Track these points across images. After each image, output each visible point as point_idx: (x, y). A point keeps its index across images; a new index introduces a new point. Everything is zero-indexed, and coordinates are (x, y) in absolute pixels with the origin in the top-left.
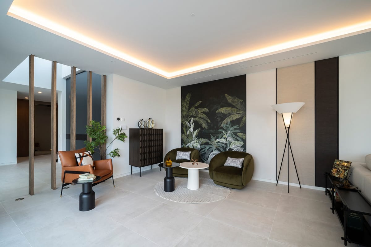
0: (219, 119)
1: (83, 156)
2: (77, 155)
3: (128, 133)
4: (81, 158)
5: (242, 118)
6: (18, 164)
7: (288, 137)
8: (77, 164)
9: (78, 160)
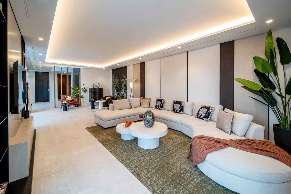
0: (121, 84)
1: (68, 97)
2: (66, 96)
3: (88, 90)
4: (67, 97)
5: (126, 83)
6: (58, 101)
7: (131, 91)
8: (66, 99)
9: (66, 98)
